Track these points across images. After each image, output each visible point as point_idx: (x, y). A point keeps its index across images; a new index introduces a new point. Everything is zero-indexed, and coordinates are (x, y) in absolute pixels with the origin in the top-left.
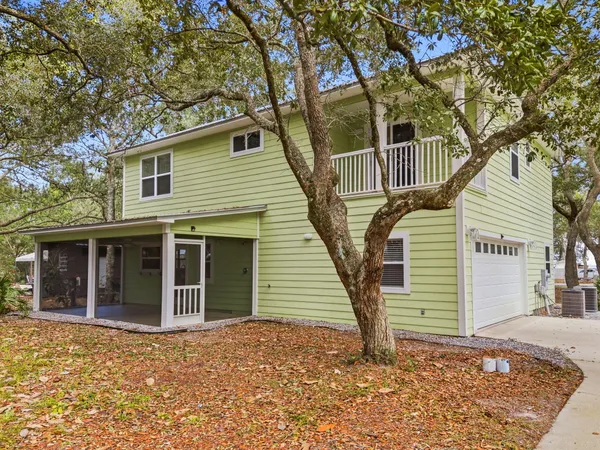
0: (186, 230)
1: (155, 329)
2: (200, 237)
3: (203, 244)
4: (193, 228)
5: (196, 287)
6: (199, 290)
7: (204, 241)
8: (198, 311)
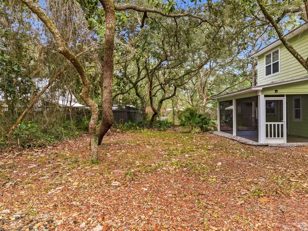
0: (272, 92)
1: (255, 143)
2: (283, 96)
3: (284, 99)
4: (276, 91)
5: (280, 123)
6: (282, 125)
7: (285, 98)
8: (282, 136)
